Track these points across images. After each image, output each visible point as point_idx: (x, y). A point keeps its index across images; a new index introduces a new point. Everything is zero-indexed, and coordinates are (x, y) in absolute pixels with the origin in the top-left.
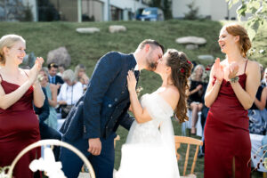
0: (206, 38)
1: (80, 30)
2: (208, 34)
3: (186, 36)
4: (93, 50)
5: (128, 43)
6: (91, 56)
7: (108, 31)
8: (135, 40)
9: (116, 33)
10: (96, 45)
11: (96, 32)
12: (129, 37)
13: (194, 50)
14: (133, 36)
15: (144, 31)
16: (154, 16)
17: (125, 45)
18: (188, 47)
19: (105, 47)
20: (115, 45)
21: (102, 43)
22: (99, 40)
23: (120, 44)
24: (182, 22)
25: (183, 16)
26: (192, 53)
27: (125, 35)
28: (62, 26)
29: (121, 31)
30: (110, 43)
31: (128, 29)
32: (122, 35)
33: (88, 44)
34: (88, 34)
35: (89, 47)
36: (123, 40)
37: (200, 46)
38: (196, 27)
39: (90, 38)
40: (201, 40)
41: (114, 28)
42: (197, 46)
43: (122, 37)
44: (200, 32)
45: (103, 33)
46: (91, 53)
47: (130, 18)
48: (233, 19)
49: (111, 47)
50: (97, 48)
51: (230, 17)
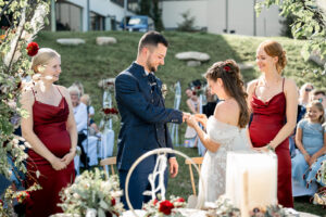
0: (210, 54)
1: (61, 41)
2: (211, 49)
3: (186, 50)
4: (78, 65)
5: (121, 58)
6: (77, 72)
7: (95, 43)
8: (128, 55)
9: (104, 45)
10: (82, 59)
11: (80, 44)
12: (121, 50)
13: (197, 67)
14: (125, 49)
16: (145, 26)
17: (116, 60)
18: (190, 63)
19: (93, 61)
20: (104, 59)
21: (89, 57)
22: (86, 53)
23: (111, 59)
24: (180, 34)
25: (176, 26)
26: (194, 70)
27: (116, 48)
29: (110, 44)
30: (99, 58)
31: (118, 41)
32: (112, 48)
33: (72, 58)
34: (72, 46)
35: (73, 62)
36: (113, 54)
37: (203, 62)
38: (197, 41)
39: (74, 51)
40: (204, 56)
41: (102, 40)
42: (199, 63)
43: (112, 51)
44: (202, 46)
45: (90, 46)
46: (77, 68)
47: (113, 27)
48: (232, 32)
49: (100, 62)
50: (84, 63)
51: (230, 29)
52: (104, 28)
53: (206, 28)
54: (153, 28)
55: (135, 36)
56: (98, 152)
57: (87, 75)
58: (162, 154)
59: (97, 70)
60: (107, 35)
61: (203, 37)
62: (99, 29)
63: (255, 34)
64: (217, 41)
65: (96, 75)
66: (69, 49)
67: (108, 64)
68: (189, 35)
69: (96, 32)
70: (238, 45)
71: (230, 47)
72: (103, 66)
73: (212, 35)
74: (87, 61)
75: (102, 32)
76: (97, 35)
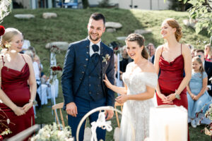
0: (121, 23)
1: (17, 16)
2: (122, 20)
4: (31, 33)
5: (60, 27)
6: (30, 38)
7: (42, 17)
8: (66, 25)
9: (48, 18)
10: (33, 29)
11: (31, 18)
12: (60, 22)
13: (113, 33)
14: (63, 21)
15: (72, 17)
16: (76, 4)
17: (57, 29)
18: (108, 30)
19: (41, 30)
20: (49, 29)
21: (38, 28)
22: (35, 25)
23: (54, 29)
24: (101, 9)
25: (97, 4)
26: (111, 35)
27: (57, 21)
29: (52, 18)
30: (45, 28)
31: (58, 16)
33: (26, 28)
34: (26, 20)
35: (27, 31)
36: (55, 25)
37: (118, 29)
38: (113, 15)
39: (27, 23)
40: (118, 25)
41: (47, 15)
42: (115, 30)
43: (54, 23)
44: (116, 18)
45: (38, 19)
46: (29, 36)
47: (54, 6)
48: (136, 7)
49: (46, 31)
50: (35, 32)
51: (134, 5)
52: (47, 7)
53: (117, 5)
54: (81, 5)
55: (70, 11)
56: (48, 95)
57: (37, 40)
58: (103, 111)
59: (44, 36)
60: (50, 11)
61: (117, 11)
62: (44, 7)
63: (151, 9)
64: (125, 14)
65: (43, 40)
66: (24, 22)
67: (51, 32)
68: (107, 10)
69: (42, 9)
70: (140, 16)
71: (135, 18)
72: (48, 34)
73: (123, 10)
74: (37, 30)
75: (45, 9)
76: (43, 12)
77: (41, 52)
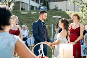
0: (61, 16)
1: (22, 13)
3: (55, 15)
4: (26, 19)
6: (26, 21)
7: (31, 13)
9: (33, 14)
11: (27, 14)
16: (44, 9)
18: (56, 19)
19: (30, 18)
20: (33, 18)
21: (29, 17)
22: (28, 16)
23: (35, 18)
24: (54, 11)
25: (53, 9)
26: (57, 21)
28: (16, 11)
29: (35, 14)
30: (32, 17)
31: (37, 13)
33: (25, 17)
34: (25, 14)
36: (36, 16)
38: (58, 13)
40: (60, 17)
41: (33, 13)
44: (60, 14)
45: (29, 14)
46: (26, 20)
47: (36, 9)
48: (68, 10)
49: (32, 19)
50: (28, 19)
52: (34, 10)
53: (61, 10)
54: (47, 9)
57: (29, 22)
59: (31, 21)
61: (60, 12)
64: (63, 13)
65: (31, 22)
66: (24, 15)
67: (34, 19)
68: (56, 11)
70: (69, 14)
71: (67, 15)
73: (63, 11)
74: (29, 18)
76: (31, 11)
77: (30, 27)
